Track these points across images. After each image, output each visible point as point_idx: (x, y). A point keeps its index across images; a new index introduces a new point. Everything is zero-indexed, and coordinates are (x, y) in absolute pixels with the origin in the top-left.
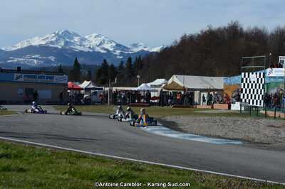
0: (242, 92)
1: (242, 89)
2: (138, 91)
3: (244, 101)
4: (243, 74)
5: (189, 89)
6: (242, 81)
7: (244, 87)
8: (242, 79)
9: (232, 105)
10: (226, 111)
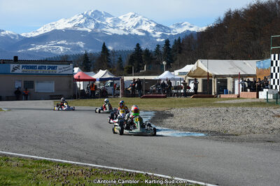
0: (272, 78)
1: (272, 74)
2: (160, 80)
3: (274, 87)
4: (272, 55)
5: (216, 76)
6: (272, 65)
7: (274, 71)
8: (272, 62)
9: (260, 92)
10: (253, 101)
